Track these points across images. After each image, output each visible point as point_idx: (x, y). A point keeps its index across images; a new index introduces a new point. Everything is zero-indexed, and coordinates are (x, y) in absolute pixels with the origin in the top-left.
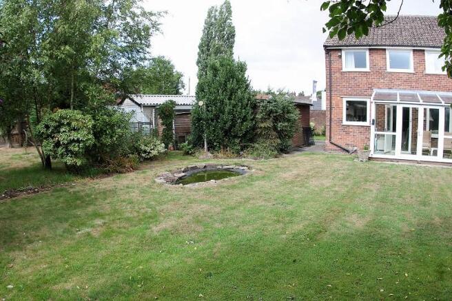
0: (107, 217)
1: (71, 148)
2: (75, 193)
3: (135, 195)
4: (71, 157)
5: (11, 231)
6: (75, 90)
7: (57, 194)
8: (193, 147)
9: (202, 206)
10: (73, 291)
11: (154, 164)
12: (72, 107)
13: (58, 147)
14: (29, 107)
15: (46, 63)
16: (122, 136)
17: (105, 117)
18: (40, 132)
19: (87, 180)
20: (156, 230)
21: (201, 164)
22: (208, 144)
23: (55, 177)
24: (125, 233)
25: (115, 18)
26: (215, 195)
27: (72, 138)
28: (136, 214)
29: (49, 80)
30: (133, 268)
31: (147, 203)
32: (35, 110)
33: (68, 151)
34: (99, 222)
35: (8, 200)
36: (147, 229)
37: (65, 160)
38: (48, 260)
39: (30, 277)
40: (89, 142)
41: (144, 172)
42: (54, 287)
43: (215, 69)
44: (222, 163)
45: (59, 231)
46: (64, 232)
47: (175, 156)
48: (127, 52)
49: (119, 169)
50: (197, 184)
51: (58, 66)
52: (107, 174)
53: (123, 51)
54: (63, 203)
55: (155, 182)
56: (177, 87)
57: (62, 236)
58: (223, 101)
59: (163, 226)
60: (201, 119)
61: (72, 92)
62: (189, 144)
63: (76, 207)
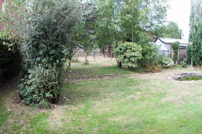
0: (143, 91)
1: (131, 59)
2: (130, 79)
3: (158, 83)
4: (131, 63)
5: (97, 92)
6: (134, 34)
7: (122, 79)
8: (187, 64)
9: (187, 92)
10: (118, 122)
11: (168, 70)
12: (133, 41)
13: (125, 58)
14: (112, 40)
15: (120, 22)
16: (155, 56)
17: (147, 47)
18: (117, 51)
19: (137, 74)
20: (164, 100)
21: (189, 72)
22: (193, 63)
23: (123, 71)
24: (149, 100)
25: (150, 3)
26: (193, 88)
27: (132, 55)
28: (156, 92)
29: (121, 29)
30: (149, 116)
31: (162, 87)
32: (115, 42)
33: (130, 61)
34: (139, 93)
35: (99, 79)
36: (160, 99)
37: (128, 64)
38: (111, 107)
39: (100, 113)
40: (140, 57)
41: (163, 73)
42: (110, 119)
43: (196, 28)
44: (198, 73)
45: (120, 95)
46: (122, 96)
47: (178, 67)
48: (157, 18)
49: (152, 70)
50: (186, 81)
51: (125, 23)
52: (147, 72)
53: (155, 17)
54: (124, 83)
55: (167, 78)
56: (180, 35)
57: (120, 97)
58: (200, 43)
59: (167, 99)
60: (191, 51)
61: (133, 35)
62: (185, 62)
63: (130, 85)
